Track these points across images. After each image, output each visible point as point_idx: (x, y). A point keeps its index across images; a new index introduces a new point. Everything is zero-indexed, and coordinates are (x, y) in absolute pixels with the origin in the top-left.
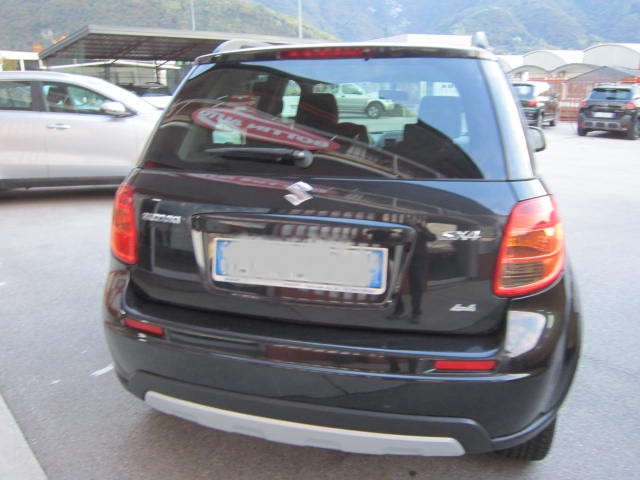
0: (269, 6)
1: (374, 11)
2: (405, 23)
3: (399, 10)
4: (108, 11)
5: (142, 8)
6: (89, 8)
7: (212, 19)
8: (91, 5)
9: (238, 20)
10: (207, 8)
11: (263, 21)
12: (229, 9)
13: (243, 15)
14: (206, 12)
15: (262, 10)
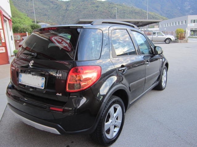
0: (144, 9)
1: (180, 8)
2: (191, 11)
3: (189, 7)
4: (97, 14)
5: (106, 13)
6: (92, 14)
7: (126, 14)
8: (92, 13)
9: (134, 14)
10: (125, 11)
11: (142, 14)
12: (131, 11)
13: (136, 13)
14: (124, 13)
15: (142, 11)
